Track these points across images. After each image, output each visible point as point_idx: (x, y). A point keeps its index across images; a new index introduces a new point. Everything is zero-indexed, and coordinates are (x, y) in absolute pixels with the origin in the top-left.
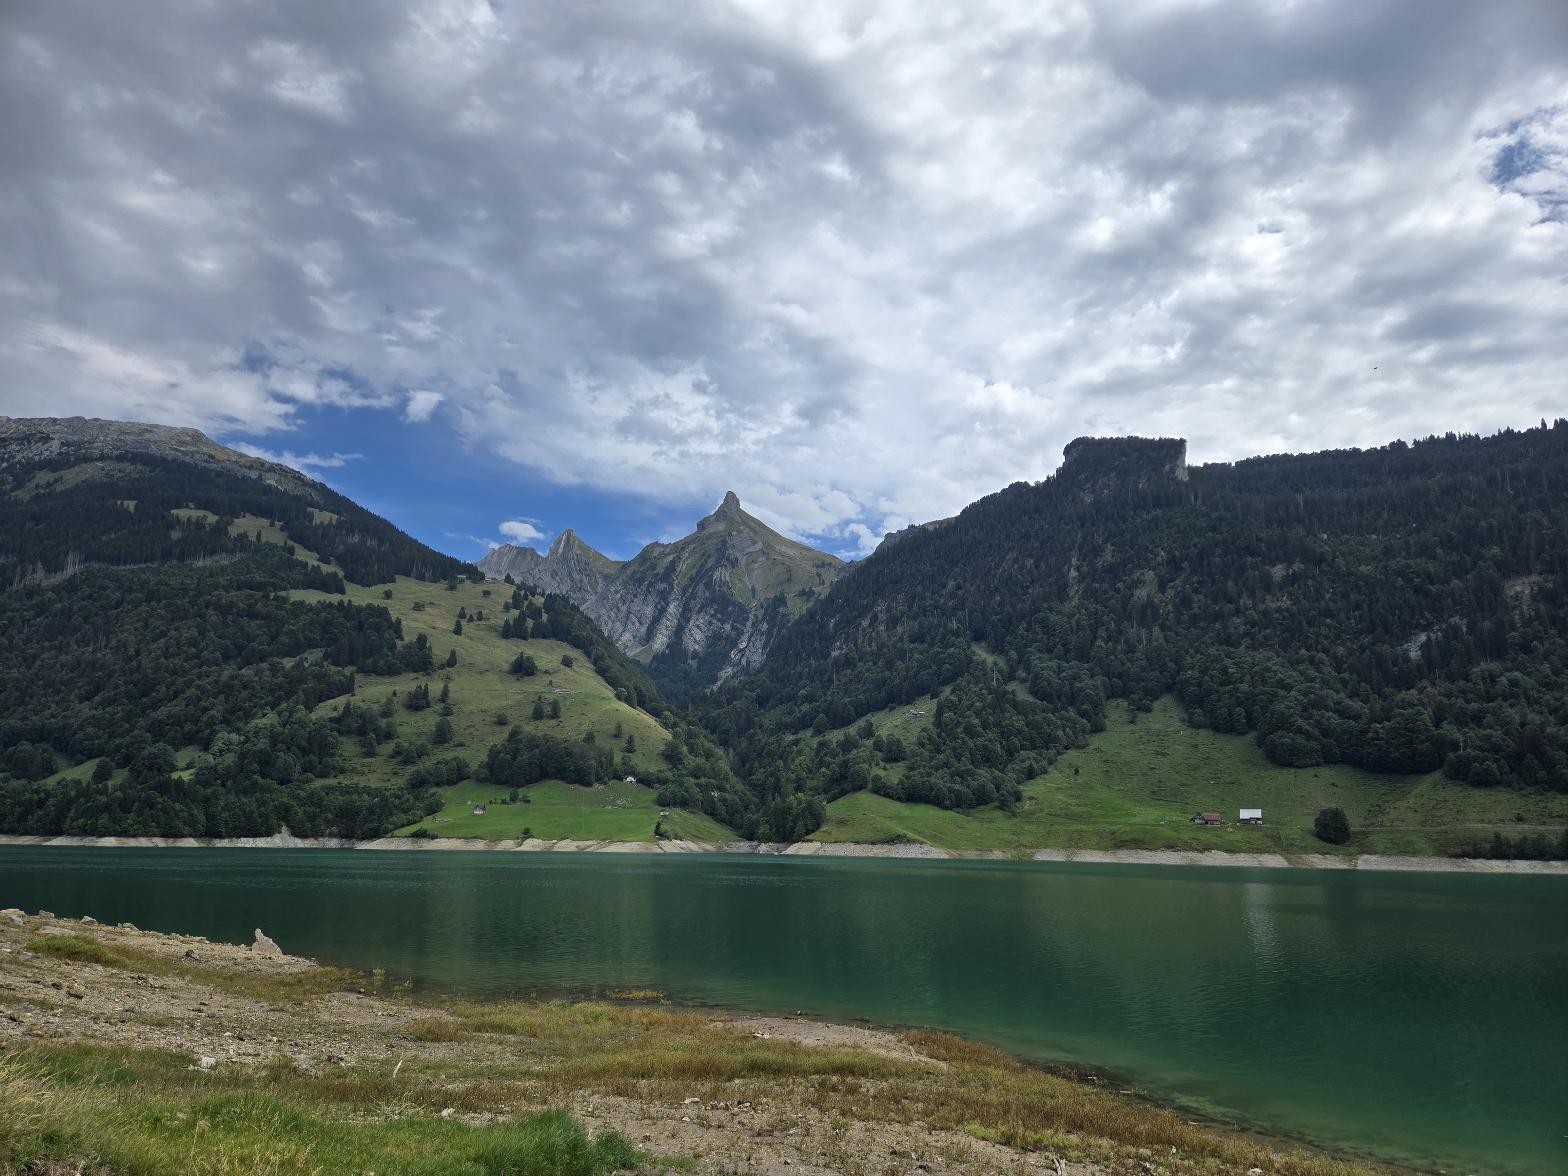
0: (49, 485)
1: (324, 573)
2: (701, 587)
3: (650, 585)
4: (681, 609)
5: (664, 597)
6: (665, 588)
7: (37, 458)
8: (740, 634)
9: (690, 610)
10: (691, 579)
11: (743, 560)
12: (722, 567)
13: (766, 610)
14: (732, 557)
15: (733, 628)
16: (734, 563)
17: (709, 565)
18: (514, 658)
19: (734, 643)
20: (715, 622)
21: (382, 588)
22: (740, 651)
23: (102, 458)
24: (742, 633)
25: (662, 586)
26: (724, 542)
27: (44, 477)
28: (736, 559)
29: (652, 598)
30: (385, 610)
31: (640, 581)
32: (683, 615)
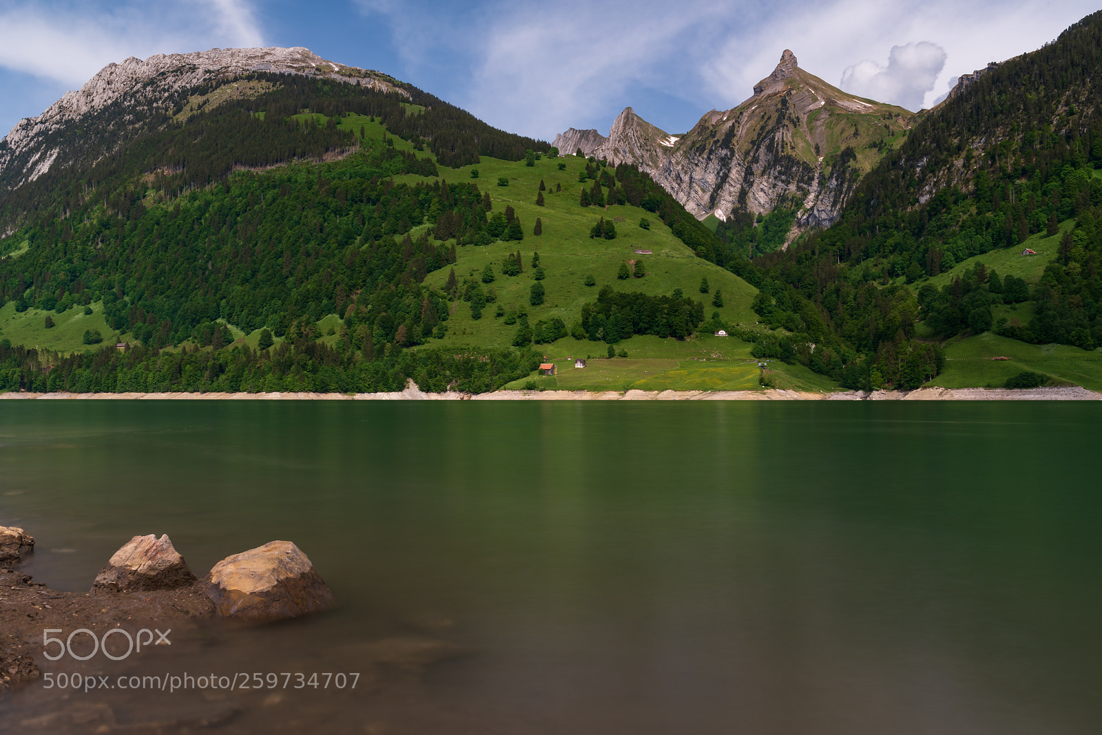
0: (200, 107)
1: (420, 160)
2: (762, 150)
3: (711, 152)
4: (743, 174)
5: (725, 162)
6: (726, 155)
7: (188, 85)
8: (806, 194)
9: (752, 174)
10: (753, 142)
11: (804, 118)
12: (783, 127)
13: (834, 166)
14: (793, 116)
15: (799, 188)
16: (796, 122)
17: (770, 127)
18: (595, 224)
19: (799, 204)
20: (780, 184)
21: (469, 168)
22: (806, 211)
23: (236, 80)
24: (809, 193)
25: (724, 152)
26: (784, 102)
27: (196, 100)
28: (798, 118)
29: (714, 165)
30: (474, 187)
31: (701, 150)
32: (745, 180)
